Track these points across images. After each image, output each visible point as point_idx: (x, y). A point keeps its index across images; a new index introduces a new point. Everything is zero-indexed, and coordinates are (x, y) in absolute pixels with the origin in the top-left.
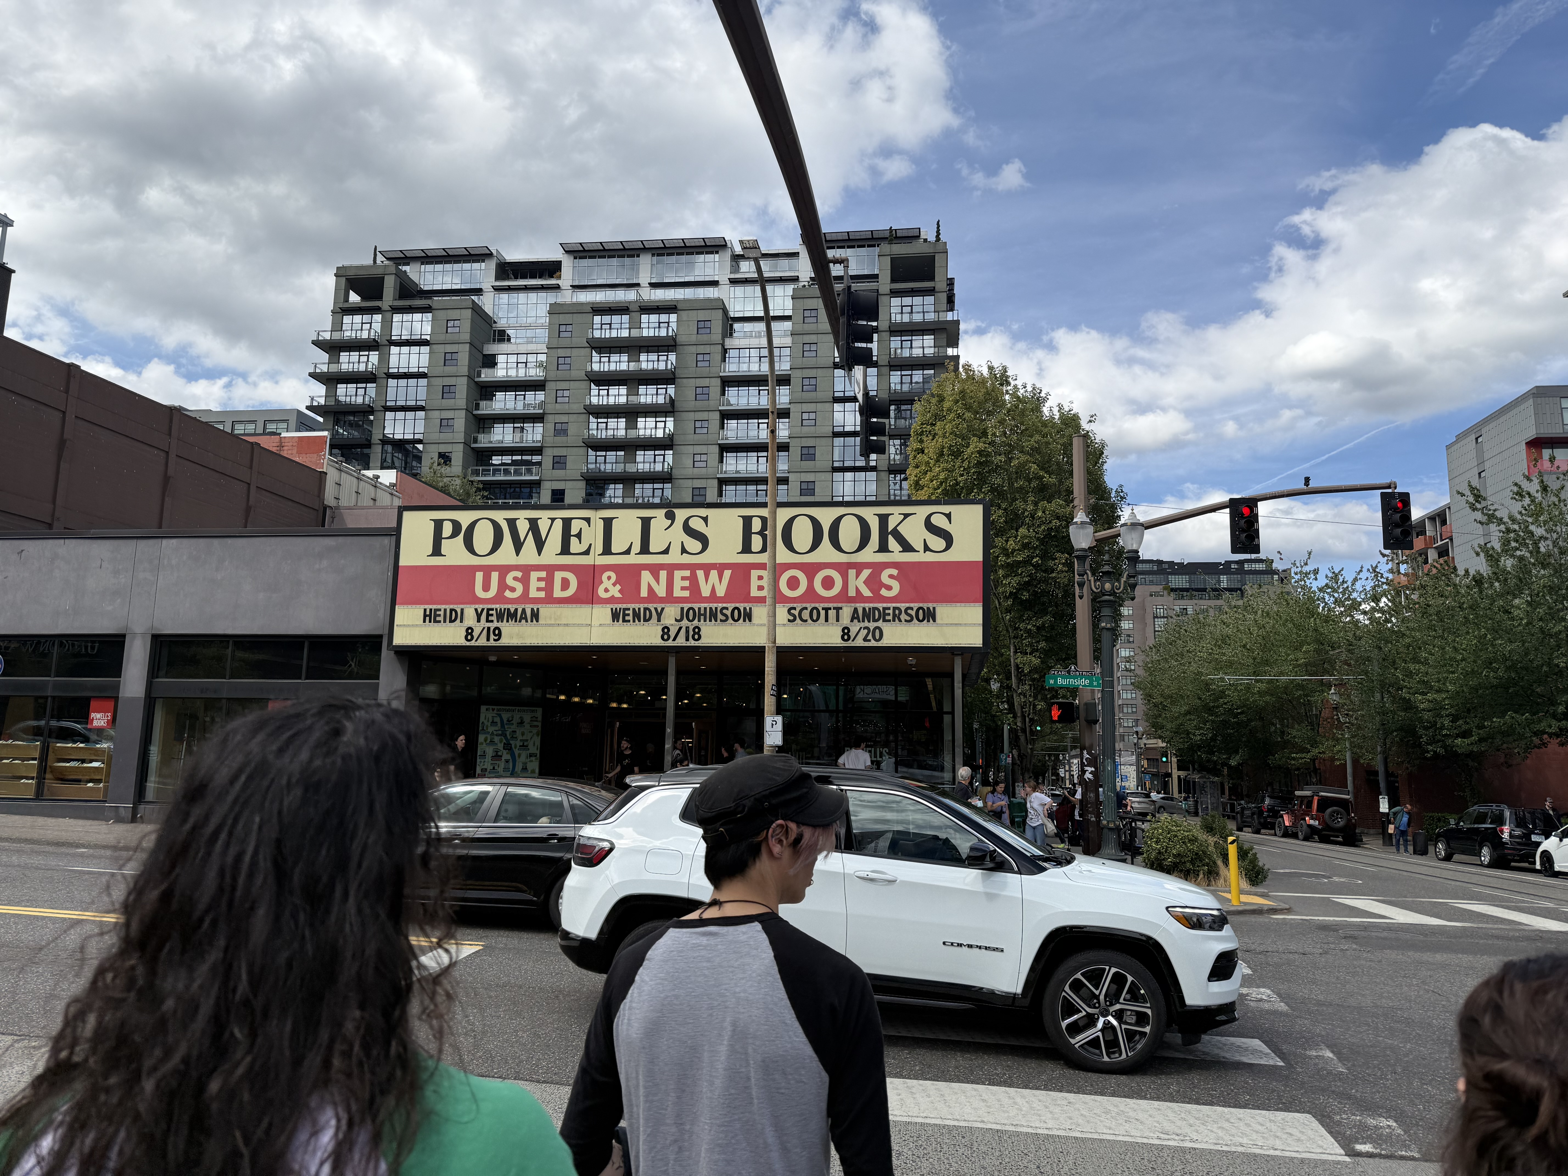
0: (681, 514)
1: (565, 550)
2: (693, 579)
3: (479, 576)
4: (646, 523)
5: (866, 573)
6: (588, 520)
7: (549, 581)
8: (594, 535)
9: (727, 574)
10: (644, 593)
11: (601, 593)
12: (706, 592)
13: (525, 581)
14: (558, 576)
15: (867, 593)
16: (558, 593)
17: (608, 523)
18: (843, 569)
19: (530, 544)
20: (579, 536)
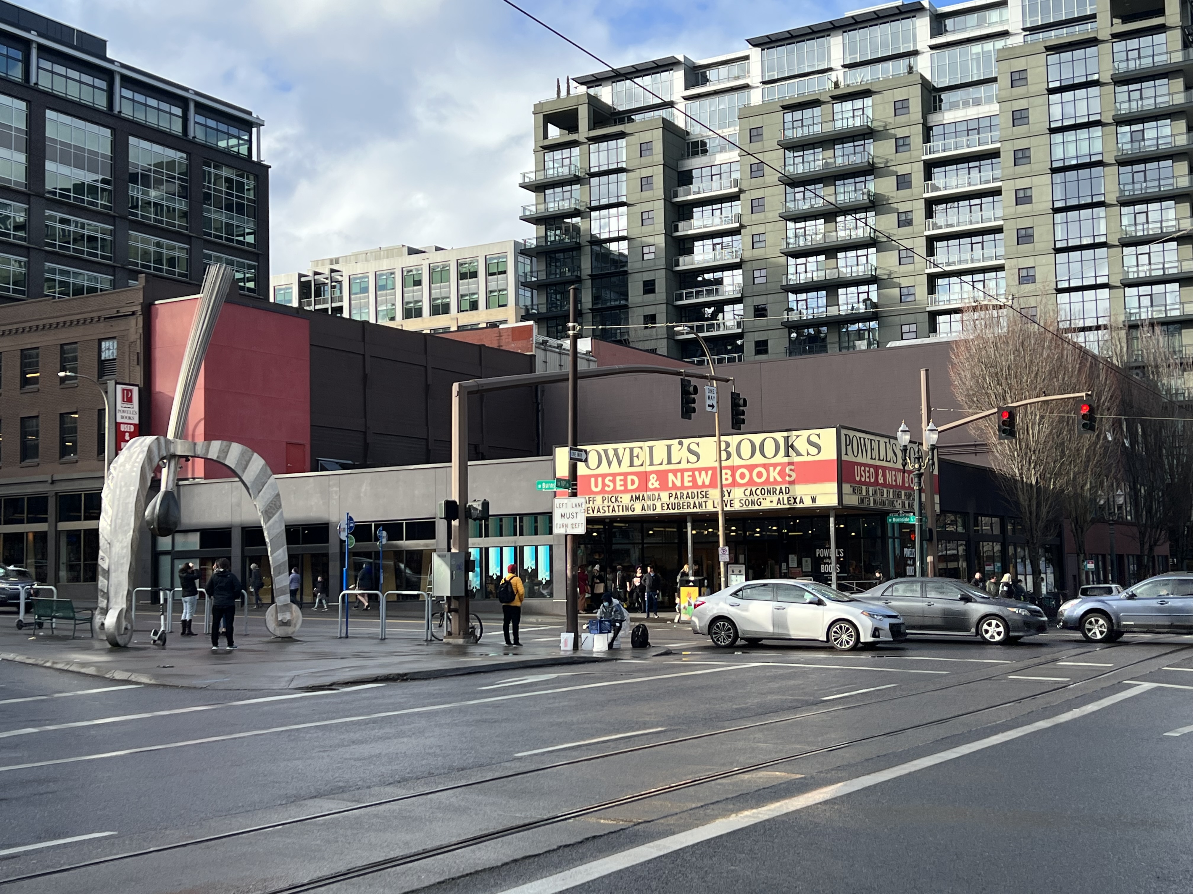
0: (686, 442)
1: (632, 465)
2: (693, 476)
3: (593, 480)
4: (669, 447)
5: (778, 468)
6: (641, 448)
7: (625, 480)
8: (645, 456)
9: (710, 472)
10: (670, 485)
11: (650, 486)
12: (700, 483)
13: (614, 481)
14: (629, 478)
15: (779, 479)
16: (630, 487)
17: (651, 448)
18: (766, 466)
19: (615, 462)
20: (637, 456)
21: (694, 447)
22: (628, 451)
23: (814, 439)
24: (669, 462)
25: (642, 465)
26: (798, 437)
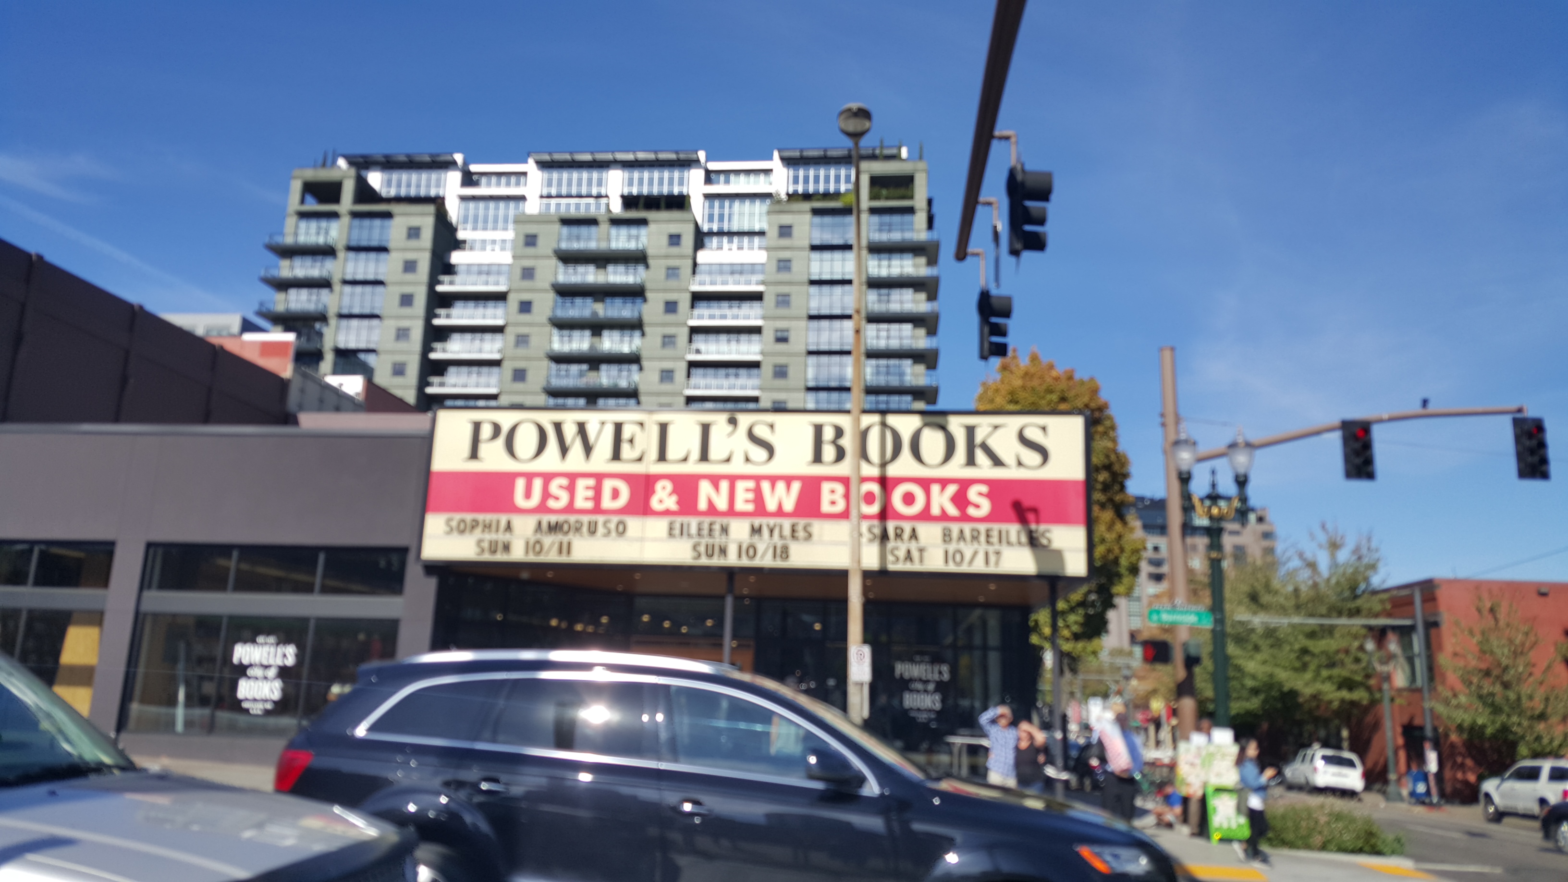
0: (745, 420)
1: (616, 456)
2: (758, 492)
3: (520, 484)
4: (706, 429)
5: (952, 489)
6: (641, 424)
7: (598, 491)
8: (649, 441)
9: (796, 486)
10: (703, 505)
11: (655, 504)
12: (771, 506)
13: (571, 489)
14: (608, 485)
16: (607, 503)
17: (664, 428)
18: (925, 483)
19: (576, 449)
20: (631, 441)
21: (761, 432)
22: (609, 430)
23: (1033, 434)
24: (704, 456)
25: (640, 459)
26: (996, 427)
